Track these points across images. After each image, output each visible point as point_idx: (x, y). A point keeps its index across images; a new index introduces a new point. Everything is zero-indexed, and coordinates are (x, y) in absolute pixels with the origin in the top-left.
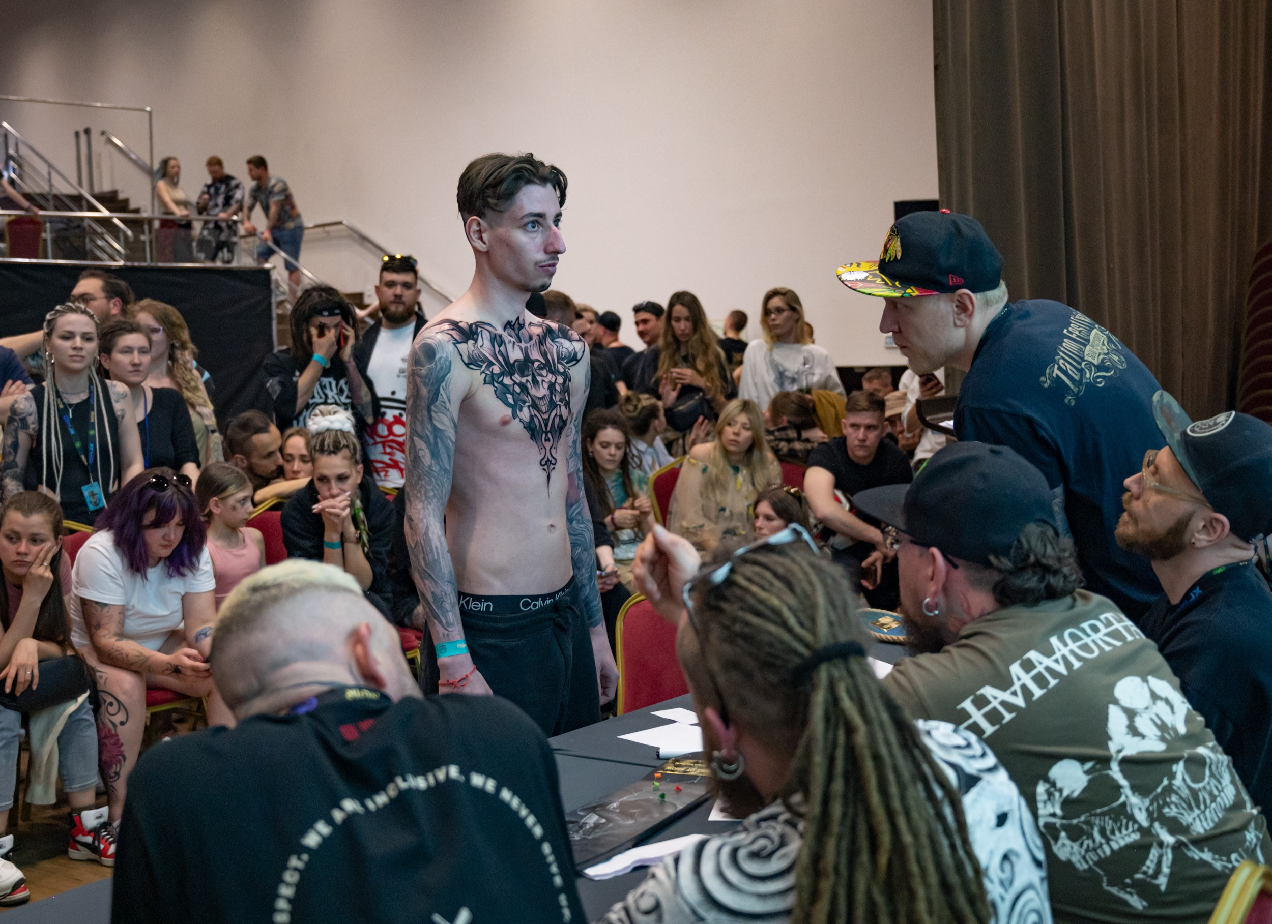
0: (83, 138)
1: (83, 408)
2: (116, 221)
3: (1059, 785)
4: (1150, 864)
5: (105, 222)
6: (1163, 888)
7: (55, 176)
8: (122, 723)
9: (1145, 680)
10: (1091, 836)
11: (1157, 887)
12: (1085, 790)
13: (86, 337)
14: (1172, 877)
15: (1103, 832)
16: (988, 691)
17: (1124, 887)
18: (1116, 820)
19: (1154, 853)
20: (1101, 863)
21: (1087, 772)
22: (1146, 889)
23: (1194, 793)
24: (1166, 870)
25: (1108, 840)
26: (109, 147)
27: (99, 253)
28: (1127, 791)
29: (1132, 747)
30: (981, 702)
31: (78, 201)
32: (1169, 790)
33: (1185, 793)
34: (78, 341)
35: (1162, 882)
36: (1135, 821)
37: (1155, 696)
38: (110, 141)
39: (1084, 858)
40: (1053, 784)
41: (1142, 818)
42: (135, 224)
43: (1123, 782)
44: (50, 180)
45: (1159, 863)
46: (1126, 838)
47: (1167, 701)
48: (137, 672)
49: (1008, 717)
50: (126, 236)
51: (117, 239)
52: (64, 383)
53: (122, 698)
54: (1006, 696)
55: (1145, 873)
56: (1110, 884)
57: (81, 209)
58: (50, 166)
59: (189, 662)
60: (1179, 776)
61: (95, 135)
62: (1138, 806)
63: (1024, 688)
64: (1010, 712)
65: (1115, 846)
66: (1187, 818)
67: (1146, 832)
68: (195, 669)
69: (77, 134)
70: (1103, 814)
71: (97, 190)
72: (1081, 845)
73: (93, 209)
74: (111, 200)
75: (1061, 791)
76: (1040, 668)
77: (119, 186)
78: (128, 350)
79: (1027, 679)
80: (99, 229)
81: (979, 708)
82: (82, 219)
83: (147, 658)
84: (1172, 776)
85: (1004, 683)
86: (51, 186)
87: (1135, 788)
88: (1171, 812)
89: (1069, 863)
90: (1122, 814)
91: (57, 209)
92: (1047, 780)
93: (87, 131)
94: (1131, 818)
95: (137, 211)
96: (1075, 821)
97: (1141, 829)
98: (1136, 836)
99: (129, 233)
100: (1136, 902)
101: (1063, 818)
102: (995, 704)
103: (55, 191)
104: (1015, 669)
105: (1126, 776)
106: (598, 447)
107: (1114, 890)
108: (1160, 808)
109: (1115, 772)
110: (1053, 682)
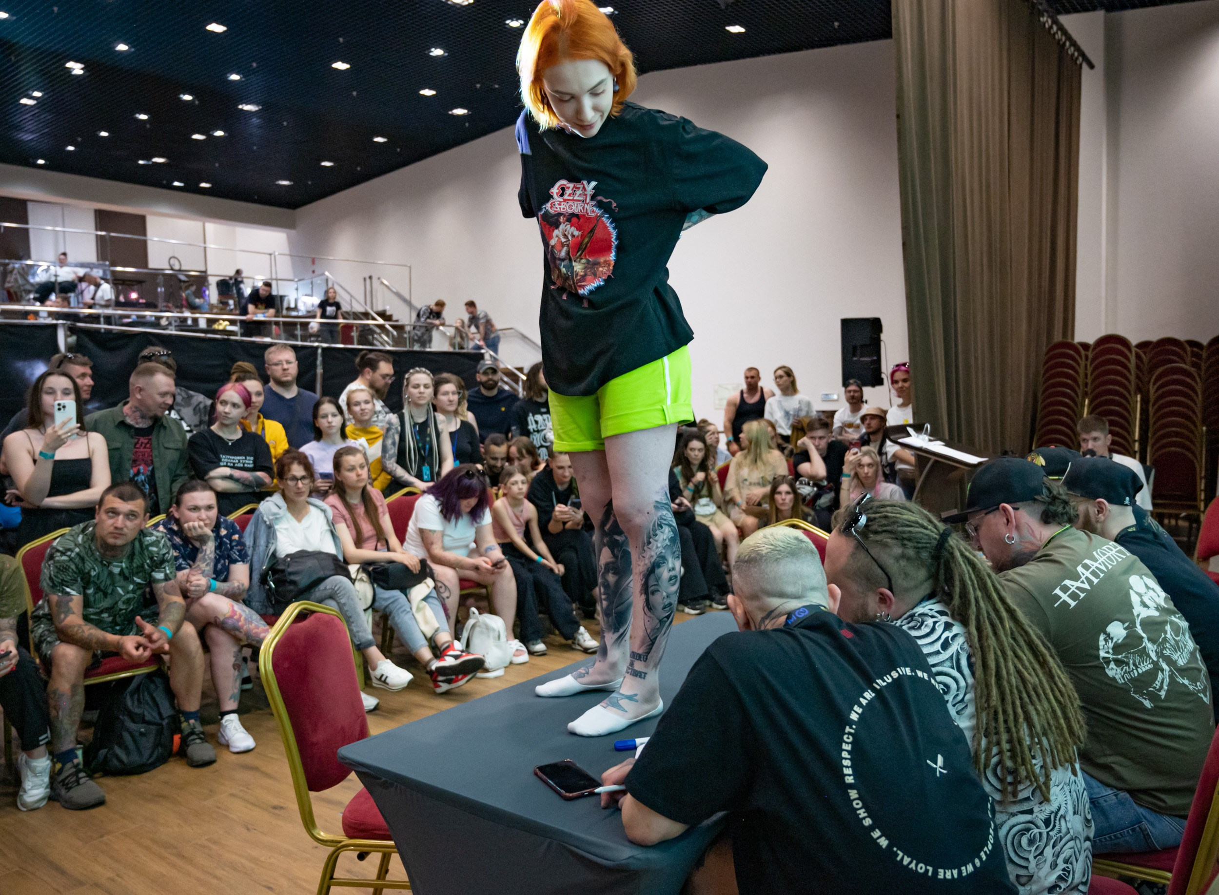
0: (368, 281)
1: (424, 425)
2: (388, 326)
3: (1111, 636)
4: (1157, 684)
5: (381, 327)
6: (1163, 697)
7: (353, 301)
8: (448, 598)
9: (1142, 578)
10: (1128, 664)
11: (1160, 696)
12: (1125, 638)
13: (426, 386)
14: (1168, 692)
15: (1134, 664)
16: (1067, 582)
17: (1142, 695)
18: (1141, 656)
19: (1160, 675)
20: (1132, 680)
21: (1125, 629)
22: (1154, 697)
23: (1177, 642)
24: (1165, 688)
25: (1137, 667)
26: (382, 286)
27: (375, 342)
28: (1146, 640)
29: (1144, 613)
30: (1065, 589)
31: (366, 315)
32: (1165, 639)
33: (1173, 642)
34: (422, 389)
35: (1163, 694)
36: (1150, 658)
37: (1147, 587)
38: (382, 283)
39: (1123, 677)
40: (1108, 635)
41: (1153, 655)
42: (399, 328)
43: (1144, 635)
44: (351, 305)
45: (1162, 682)
46: (1146, 667)
47: (1153, 589)
48: (454, 568)
49: (1082, 595)
50: (393, 335)
51: (388, 336)
52: (415, 411)
53: (447, 584)
54: (1078, 584)
55: (1155, 688)
56: (1135, 692)
57: (368, 319)
58: (351, 296)
59: (485, 565)
60: (1169, 632)
61: (374, 280)
62: (1151, 648)
63: (1087, 578)
64: (1083, 593)
65: (1140, 671)
66: (1175, 657)
67: (1156, 664)
68: (487, 570)
69: (365, 279)
70: (1133, 653)
71: (375, 309)
72: (1122, 670)
73: (374, 319)
74: (383, 315)
75: (1112, 639)
76: (1093, 568)
77: (388, 308)
78: (446, 393)
79: (1087, 574)
80: (378, 330)
81: (1065, 593)
82: (368, 325)
83: (460, 561)
84: (1166, 633)
85: (1076, 577)
86: (352, 307)
87: (1149, 640)
88: (1167, 653)
89: (1114, 679)
90: (1144, 653)
91: (354, 319)
92: (1105, 633)
93: (370, 277)
94: (1148, 656)
95: (397, 321)
96: (1120, 657)
97: (1153, 662)
98: (1151, 666)
99: (395, 333)
100: (1148, 704)
101: (1113, 654)
102: (1073, 589)
103: (354, 310)
104: (1080, 569)
105: (1144, 632)
106: (689, 452)
107: (1136, 696)
108: (1162, 650)
109: (1139, 629)
110: (1102, 575)
